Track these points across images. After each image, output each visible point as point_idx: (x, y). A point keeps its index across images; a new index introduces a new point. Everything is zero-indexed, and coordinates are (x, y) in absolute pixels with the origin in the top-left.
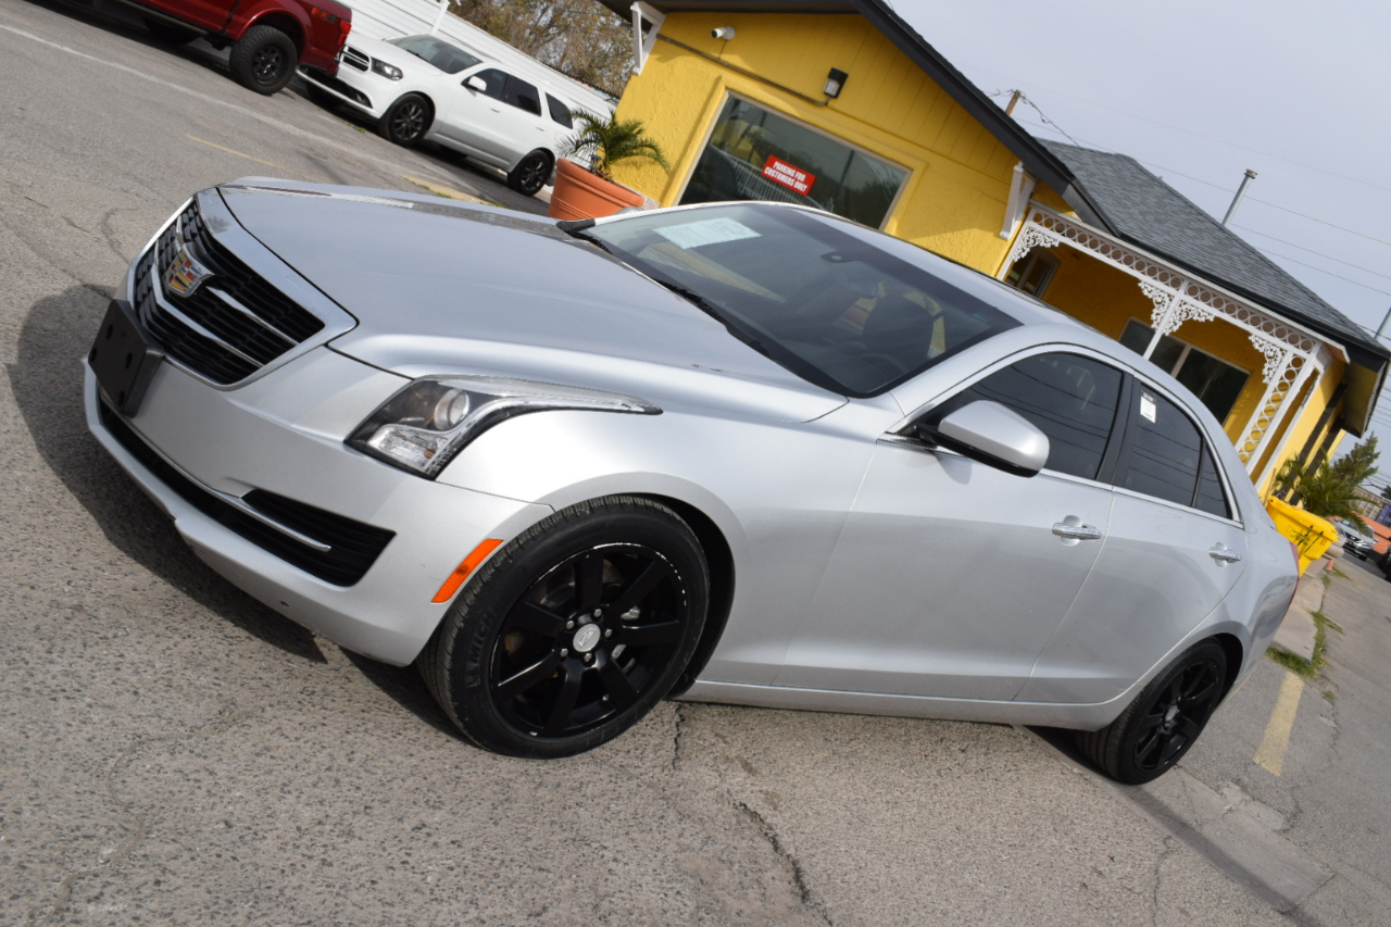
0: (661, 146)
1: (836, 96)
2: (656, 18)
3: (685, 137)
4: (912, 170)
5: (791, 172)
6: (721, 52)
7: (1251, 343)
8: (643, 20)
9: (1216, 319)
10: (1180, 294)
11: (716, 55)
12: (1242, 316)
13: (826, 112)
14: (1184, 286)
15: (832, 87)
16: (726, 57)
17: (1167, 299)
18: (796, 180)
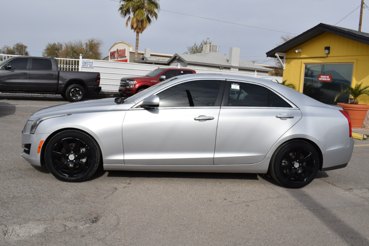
0: (292, 84)
1: (329, 53)
2: (282, 55)
3: (299, 79)
4: (354, 63)
5: (325, 77)
6: (300, 56)
8: (279, 56)
11: (299, 57)
13: (328, 58)
15: (327, 51)
16: (302, 56)
18: (327, 78)
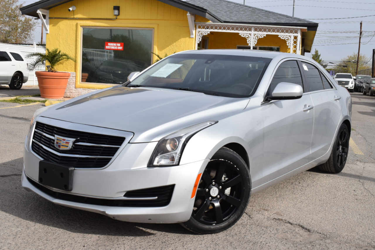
0: (67, 53)
1: (119, 15)
2: (46, 12)
3: (74, 48)
4: (154, 28)
5: (115, 44)
6: (74, 15)
7: (280, 38)
8: (43, 15)
9: (267, 35)
10: (253, 32)
11: (72, 17)
12: (274, 31)
13: (117, 21)
14: (253, 29)
15: (116, 12)
16: (76, 16)
17: (250, 35)
18: (118, 46)
